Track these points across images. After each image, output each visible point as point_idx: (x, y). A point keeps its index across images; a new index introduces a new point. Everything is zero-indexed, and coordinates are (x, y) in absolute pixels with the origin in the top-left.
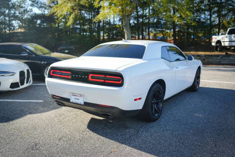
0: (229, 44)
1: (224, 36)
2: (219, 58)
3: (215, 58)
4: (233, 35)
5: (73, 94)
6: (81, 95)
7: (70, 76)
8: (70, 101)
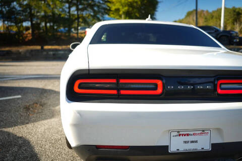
5: (178, 132)
6: (203, 131)
7: (160, 90)
8: (169, 151)
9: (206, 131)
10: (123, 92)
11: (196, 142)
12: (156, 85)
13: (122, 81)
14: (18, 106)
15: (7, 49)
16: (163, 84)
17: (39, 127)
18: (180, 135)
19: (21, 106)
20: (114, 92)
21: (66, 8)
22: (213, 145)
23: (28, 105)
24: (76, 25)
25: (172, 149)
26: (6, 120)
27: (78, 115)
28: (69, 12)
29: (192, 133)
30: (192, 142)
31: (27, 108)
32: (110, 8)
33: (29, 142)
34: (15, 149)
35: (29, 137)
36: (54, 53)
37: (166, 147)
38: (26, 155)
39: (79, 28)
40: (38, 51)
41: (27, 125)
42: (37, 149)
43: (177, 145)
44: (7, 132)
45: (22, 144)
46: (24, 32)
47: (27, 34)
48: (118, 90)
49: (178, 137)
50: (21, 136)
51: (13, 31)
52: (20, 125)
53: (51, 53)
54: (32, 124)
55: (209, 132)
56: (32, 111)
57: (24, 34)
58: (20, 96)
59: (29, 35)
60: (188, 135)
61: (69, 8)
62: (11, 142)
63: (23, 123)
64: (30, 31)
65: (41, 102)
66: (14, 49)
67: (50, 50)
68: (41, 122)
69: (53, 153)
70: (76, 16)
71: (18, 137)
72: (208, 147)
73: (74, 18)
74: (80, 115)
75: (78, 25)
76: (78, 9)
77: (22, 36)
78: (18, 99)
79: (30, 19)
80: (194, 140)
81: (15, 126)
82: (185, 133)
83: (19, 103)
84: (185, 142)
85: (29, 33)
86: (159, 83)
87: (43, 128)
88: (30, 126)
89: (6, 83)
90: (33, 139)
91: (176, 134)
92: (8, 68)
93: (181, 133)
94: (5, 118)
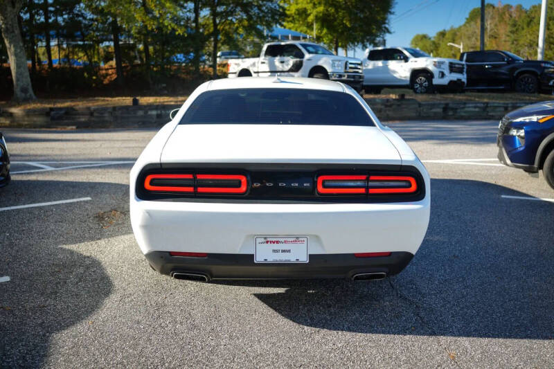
1: (256, 60)
4: (277, 58)
5: (265, 238)
6: (297, 238)
7: (243, 188)
8: (255, 262)
9: (300, 239)
10: (200, 190)
11: (289, 251)
12: (240, 183)
13: (199, 177)
14: (85, 214)
15: (67, 104)
16: (247, 181)
17: (116, 244)
18: (267, 242)
19: (91, 214)
20: (191, 189)
21: (189, 11)
22: (311, 256)
23: (102, 212)
24: (212, 49)
25: (259, 259)
26: (67, 233)
27: (147, 215)
28: (196, 20)
29: (283, 240)
30: (283, 251)
31: (100, 218)
32: (284, 9)
33: (99, 263)
34: (81, 270)
35: (100, 257)
36: (159, 112)
37: (251, 257)
38: (95, 277)
39: (219, 54)
40: (126, 108)
41: (99, 241)
42: (109, 271)
44: (68, 250)
45: (90, 264)
46: (102, 65)
47: (107, 69)
48: (195, 187)
49: (265, 244)
50: (89, 255)
51: (79, 64)
52: (88, 242)
53: (154, 113)
54: (106, 239)
55: (305, 239)
56: (107, 222)
57: (100, 69)
58: (89, 198)
59: (110, 72)
60: (277, 242)
61: (196, 11)
62: (75, 262)
63: (92, 239)
64: (113, 63)
65: (123, 208)
66: (80, 105)
67: (151, 107)
68: (119, 237)
69: (131, 276)
70: (212, 30)
71: (85, 257)
72: (304, 259)
73: (206, 33)
74: (149, 215)
75: (216, 49)
76: (214, 14)
77: (96, 74)
78: (87, 202)
79: (112, 37)
80: (286, 249)
81: (80, 242)
82: (274, 240)
83: (87, 209)
84: (275, 251)
85: (111, 67)
86: (244, 179)
87: (122, 246)
88: (102, 242)
89: (66, 175)
90: (104, 259)
91: (263, 240)
92: (70, 144)
93: (269, 239)
94: (65, 232)
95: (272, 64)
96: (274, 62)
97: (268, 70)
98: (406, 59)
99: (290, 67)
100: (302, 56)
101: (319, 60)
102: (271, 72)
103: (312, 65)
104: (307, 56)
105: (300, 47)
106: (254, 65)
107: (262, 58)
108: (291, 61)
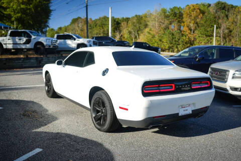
0: (13, 46)
1: (5, 38)
2: (21, 61)
3: (16, 62)
4: (17, 37)
5: (182, 106)
8: (179, 116)
16: (175, 86)
20: (158, 91)
29: (186, 106)
37: (178, 114)
43: (182, 113)
48: (160, 90)
49: (182, 109)
72: (191, 112)
80: (187, 109)
86: (173, 85)
95: (14, 40)
96: (15, 39)
97: (12, 43)
98: (75, 39)
99: (24, 42)
100: (31, 37)
101: (39, 39)
102: (13, 44)
103: (35, 41)
104: (33, 37)
105: (29, 33)
106: (3, 40)
107: (8, 37)
108: (24, 39)
